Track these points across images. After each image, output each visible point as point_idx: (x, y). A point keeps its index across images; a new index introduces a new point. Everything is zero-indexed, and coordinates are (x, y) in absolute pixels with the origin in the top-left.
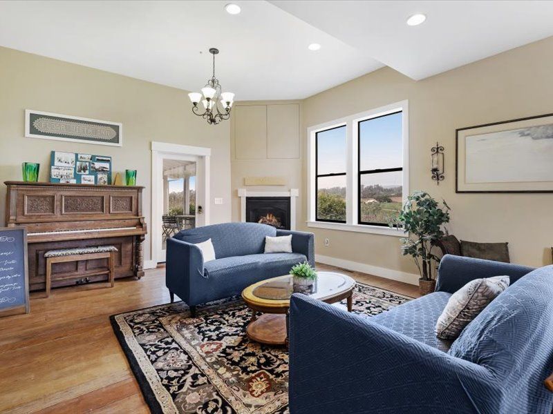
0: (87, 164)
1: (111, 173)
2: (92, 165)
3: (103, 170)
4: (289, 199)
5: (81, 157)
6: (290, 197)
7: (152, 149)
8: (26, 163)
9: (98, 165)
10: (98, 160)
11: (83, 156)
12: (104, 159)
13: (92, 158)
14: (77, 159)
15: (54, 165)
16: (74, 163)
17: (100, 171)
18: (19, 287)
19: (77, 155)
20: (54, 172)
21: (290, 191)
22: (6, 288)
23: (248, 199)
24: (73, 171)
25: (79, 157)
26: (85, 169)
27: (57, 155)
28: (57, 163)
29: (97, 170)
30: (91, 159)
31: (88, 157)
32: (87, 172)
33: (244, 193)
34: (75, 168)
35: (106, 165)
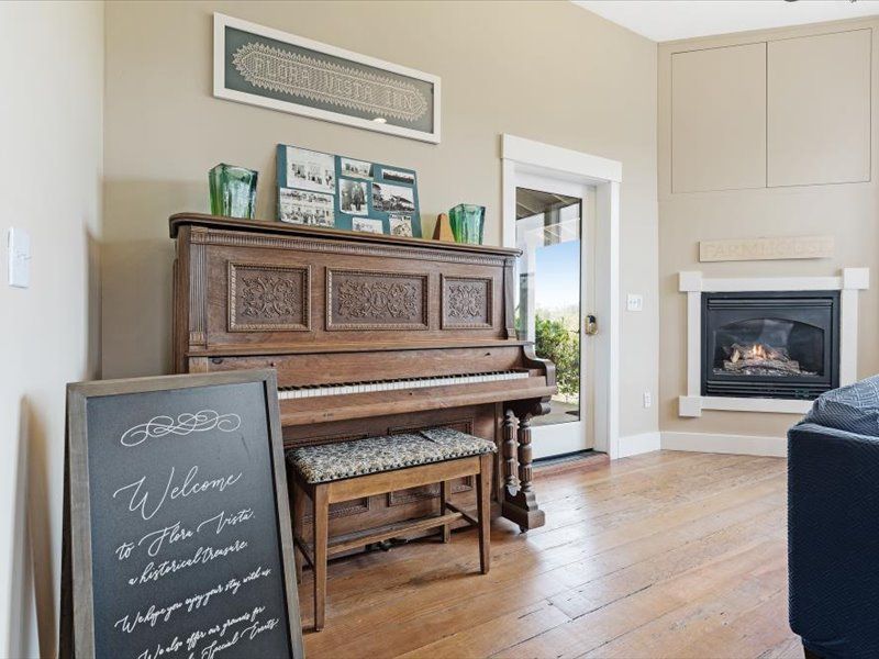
0: (364, 185)
1: (418, 214)
2: (374, 191)
3: (400, 207)
4: (835, 296)
5: (348, 168)
6: (838, 293)
7: (504, 156)
8: (224, 166)
9: (388, 191)
10: (387, 177)
11: (353, 164)
12: (401, 175)
13: (374, 170)
14: (338, 174)
15: (285, 186)
16: (333, 181)
17: (393, 208)
18: (271, 624)
19: (337, 159)
20: (287, 205)
21: (840, 273)
22: (228, 636)
23: (707, 298)
24: (331, 206)
25: (343, 166)
26: (358, 203)
27: (292, 157)
28: (292, 180)
29: (386, 206)
30: (371, 175)
31: (363, 167)
32: (365, 210)
33: (697, 283)
34: (336, 197)
35: (406, 193)
